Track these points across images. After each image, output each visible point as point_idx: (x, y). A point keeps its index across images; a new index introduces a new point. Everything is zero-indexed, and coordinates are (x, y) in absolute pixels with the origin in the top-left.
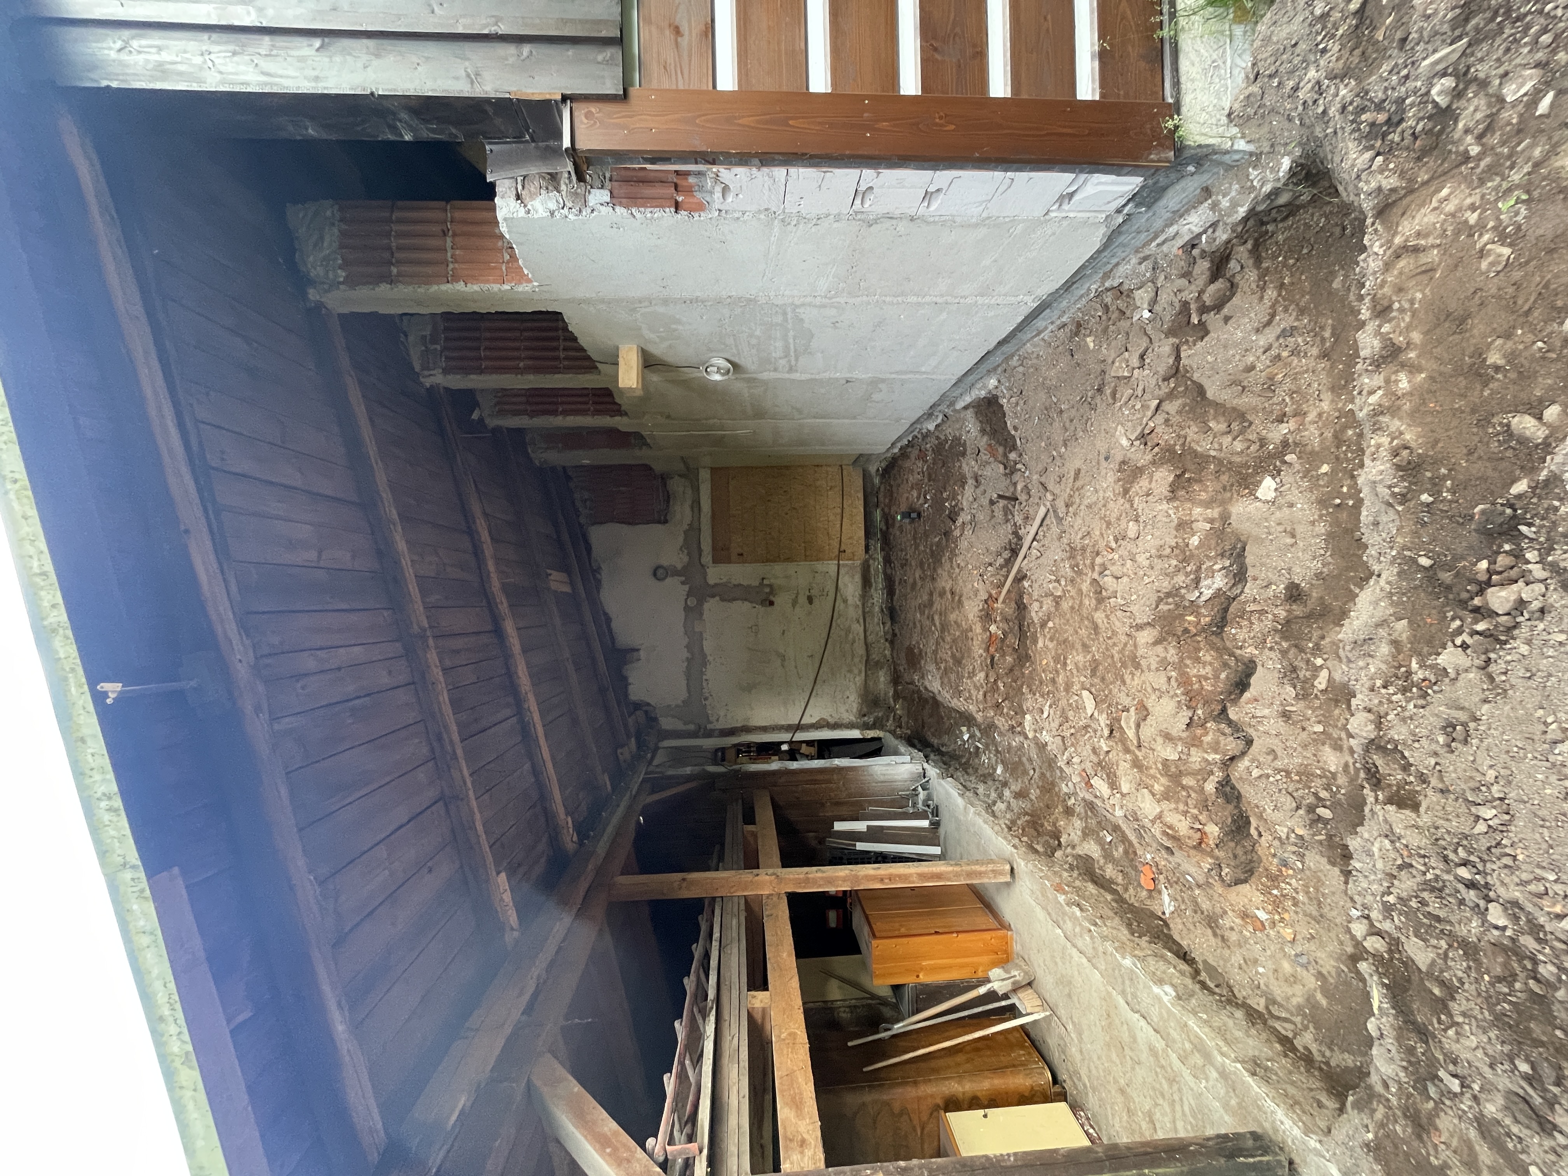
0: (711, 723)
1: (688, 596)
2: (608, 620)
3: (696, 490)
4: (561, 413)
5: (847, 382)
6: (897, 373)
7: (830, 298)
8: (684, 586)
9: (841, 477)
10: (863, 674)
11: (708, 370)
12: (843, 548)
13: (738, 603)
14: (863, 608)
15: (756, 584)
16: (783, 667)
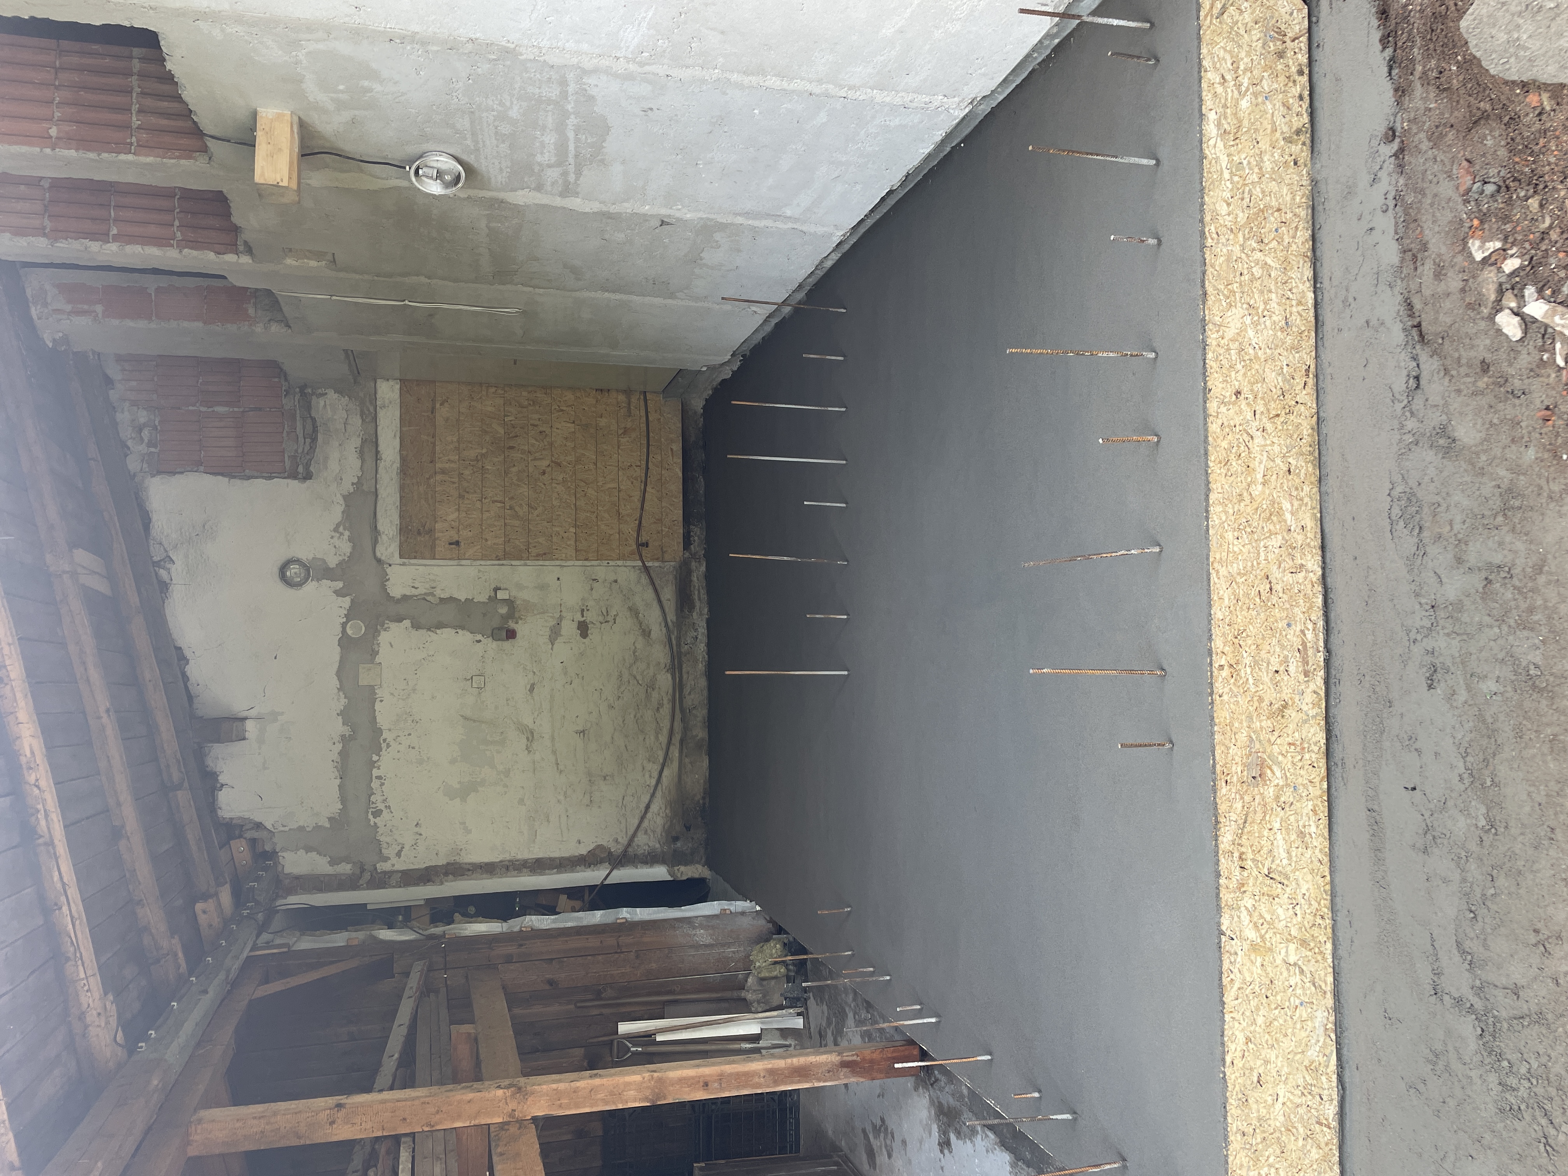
0: (386, 859)
1: (348, 617)
2: (183, 659)
3: (370, 418)
4: (116, 238)
5: (663, 223)
6: (747, 214)
7: (642, 64)
8: (340, 599)
9: (643, 413)
10: (676, 764)
11: (421, 172)
12: (644, 538)
13: (447, 633)
14: (679, 645)
15: (483, 598)
16: (529, 752)
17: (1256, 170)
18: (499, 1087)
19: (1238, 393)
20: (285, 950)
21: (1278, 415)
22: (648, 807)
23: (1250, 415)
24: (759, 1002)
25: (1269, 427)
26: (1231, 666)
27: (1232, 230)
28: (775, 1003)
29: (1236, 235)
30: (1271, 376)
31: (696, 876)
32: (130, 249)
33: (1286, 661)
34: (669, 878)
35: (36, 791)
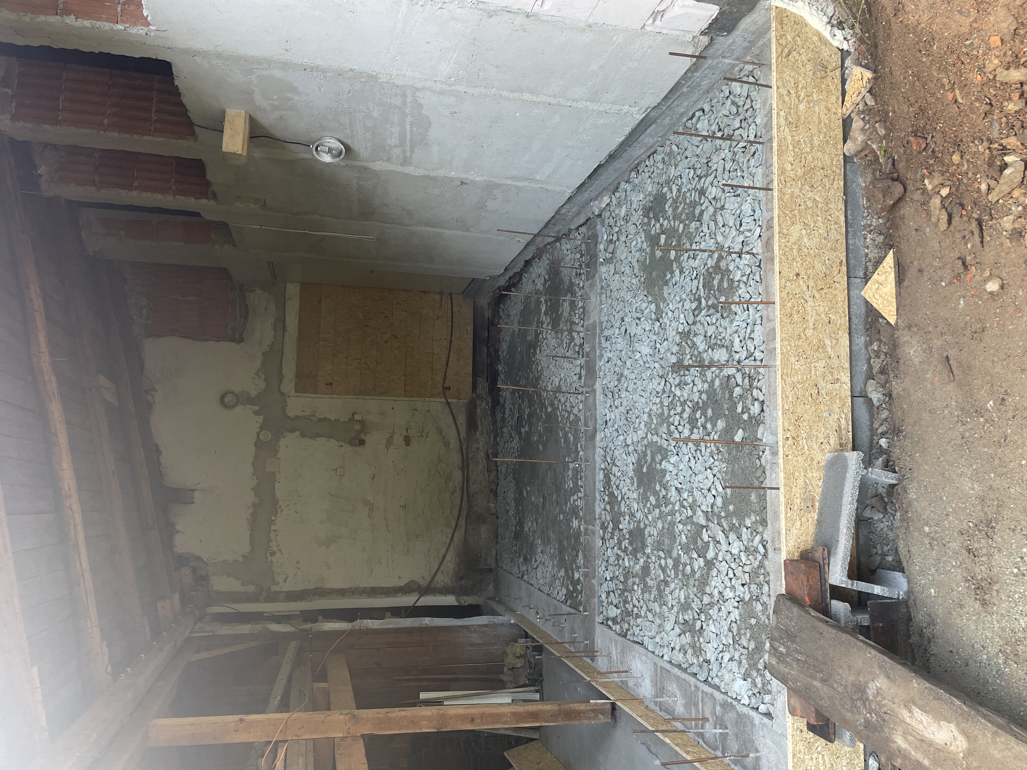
0: (277, 584)
1: (262, 428)
2: (158, 451)
3: (282, 306)
4: (136, 188)
5: (462, 183)
7: (450, 85)
8: (257, 417)
9: (450, 306)
10: (463, 529)
11: (319, 149)
12: (447, 384)
13: (323, 440)
14: (467, 453)
15: (346, 419)
16: (370, 518)
17: (809, 145)
18: (341, 714)
19: (798, 275)
20: (212, 634)
21: (822, 289)
22: (444, 557)
23: (805, 288)
24: (511, 682)
25: (817, 295)
26: (794, 438)
27: (794, 180)
28: (522, 683)
29: (796, 183)
30: (819, 266)
31: (474, 603)
32: (144, 195)
33: (828, 437)
34: (456, 604)
35: (70, 512)
